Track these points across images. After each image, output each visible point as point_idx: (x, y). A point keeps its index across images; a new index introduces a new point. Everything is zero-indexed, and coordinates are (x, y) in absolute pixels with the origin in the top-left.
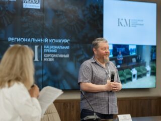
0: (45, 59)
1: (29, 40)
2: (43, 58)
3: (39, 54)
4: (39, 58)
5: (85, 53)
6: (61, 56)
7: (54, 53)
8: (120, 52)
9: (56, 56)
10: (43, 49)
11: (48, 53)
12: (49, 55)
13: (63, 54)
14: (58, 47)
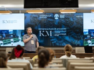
0: (55, 35)
1: (48, 29)
2: (54, 35)
3: (52, 34)
4: (52, 35)
5: (74, 33)
6: (63, 34)
7: (59, 33)
8: (92, 32)
9: (60, 34)
10: (54, 32)
11: (56, 33)
12: (57, 34)
13: (63, 33)
14: (61, 31)
